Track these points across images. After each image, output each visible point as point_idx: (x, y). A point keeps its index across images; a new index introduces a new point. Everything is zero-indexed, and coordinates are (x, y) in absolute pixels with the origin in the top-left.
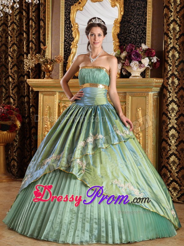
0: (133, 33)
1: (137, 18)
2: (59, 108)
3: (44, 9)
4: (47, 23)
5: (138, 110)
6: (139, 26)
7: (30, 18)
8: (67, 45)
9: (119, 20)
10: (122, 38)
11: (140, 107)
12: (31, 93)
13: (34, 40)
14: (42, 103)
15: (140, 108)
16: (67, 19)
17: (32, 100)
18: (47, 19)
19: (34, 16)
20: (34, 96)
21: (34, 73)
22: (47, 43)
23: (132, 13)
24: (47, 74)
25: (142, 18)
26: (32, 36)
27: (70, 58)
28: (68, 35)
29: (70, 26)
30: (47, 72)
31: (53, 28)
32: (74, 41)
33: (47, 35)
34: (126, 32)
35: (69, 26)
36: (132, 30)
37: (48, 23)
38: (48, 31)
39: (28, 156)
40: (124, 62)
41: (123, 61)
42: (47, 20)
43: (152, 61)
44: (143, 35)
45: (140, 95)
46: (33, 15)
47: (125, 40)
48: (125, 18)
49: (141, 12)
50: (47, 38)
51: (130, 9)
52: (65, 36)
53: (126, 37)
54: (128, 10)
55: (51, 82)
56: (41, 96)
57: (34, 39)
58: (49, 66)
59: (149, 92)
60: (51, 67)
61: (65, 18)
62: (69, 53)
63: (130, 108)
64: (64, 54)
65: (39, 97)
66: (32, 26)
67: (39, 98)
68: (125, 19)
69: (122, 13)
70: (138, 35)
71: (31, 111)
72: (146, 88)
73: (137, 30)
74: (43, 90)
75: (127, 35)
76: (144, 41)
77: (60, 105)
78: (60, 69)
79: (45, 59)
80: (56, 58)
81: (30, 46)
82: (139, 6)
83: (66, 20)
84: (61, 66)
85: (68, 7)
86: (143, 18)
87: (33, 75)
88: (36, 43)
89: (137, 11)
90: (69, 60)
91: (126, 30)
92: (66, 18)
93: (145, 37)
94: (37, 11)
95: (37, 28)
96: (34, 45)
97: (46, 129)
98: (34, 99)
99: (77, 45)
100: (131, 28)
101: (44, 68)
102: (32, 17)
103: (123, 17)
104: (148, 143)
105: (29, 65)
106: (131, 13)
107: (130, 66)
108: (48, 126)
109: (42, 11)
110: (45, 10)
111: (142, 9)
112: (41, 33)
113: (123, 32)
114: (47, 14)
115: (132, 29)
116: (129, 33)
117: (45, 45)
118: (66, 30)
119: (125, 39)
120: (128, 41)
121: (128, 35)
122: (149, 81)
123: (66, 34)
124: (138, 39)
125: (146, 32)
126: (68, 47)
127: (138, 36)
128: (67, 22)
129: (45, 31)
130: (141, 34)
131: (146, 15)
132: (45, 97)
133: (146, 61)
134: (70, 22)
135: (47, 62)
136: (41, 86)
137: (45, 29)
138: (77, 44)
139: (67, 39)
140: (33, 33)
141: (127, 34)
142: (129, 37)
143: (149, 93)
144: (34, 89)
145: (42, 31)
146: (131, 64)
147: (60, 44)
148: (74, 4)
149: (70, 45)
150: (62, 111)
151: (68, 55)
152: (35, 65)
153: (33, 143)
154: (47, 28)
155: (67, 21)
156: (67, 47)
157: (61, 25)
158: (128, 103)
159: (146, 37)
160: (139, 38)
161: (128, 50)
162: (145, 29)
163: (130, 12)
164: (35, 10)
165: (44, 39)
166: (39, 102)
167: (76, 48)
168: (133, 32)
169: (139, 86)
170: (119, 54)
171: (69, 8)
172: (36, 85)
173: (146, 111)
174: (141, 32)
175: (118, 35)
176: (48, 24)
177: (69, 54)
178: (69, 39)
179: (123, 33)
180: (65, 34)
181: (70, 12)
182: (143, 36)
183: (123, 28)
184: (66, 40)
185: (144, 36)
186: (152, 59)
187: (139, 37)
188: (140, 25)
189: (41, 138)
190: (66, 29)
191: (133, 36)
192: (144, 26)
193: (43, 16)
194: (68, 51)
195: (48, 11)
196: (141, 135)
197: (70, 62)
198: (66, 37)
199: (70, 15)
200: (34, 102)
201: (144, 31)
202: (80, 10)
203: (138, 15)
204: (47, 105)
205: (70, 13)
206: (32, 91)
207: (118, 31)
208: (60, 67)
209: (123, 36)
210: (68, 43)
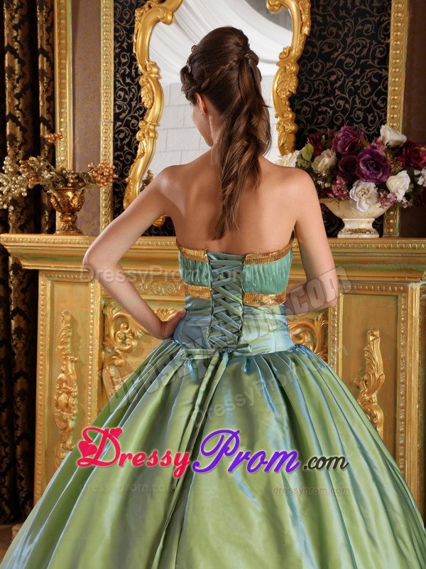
0: (343, 92)
1: (354, 46)
2: (104, 322)
3: (50, 19)
4: (60, 64)
5: (371, 338)
6: (362, 72)
7: (6, 44)
8: (122, 131)
9: (296, 52)
10: (305, 108)
11: (375, 329)
12: (11, 273)
13: (18, 113)
14: (49, 307)
15: (377, 333)
16: (123, 50)
17: (16, 296)
18: (60, 49)
19: (16, 41)
20: (21, 283)
21: (22, 214)
22: (61, 122)
23: (339, 28)
24: (65, 218)
25: (371, 43)
26: (13, 101)
27: (136, 171)
28: (125, 100)
29: (133, 71)
30: (63, 214)
31: (76, 77)
32: (149, 118)
33: (61, 98)
34: (317, 91)
35: (128, 71)
36: (339, 83)
37: (63, 61)
38: (62, 86)
39: (5, 459)
40: (326, 185)
41: (325, 180)
42: (60, 53)
43: (420, 182)
44: (375, 99)
45: (375, 290)
46: (16, 38)
47: (314, 116)
48: (314, 46)
49: (369, 26)
50: (61, 108)
51: (331, 16)
52: (117, 103)
53: (319, 106)
54: (325, 19)
55: (79, 243)
56: (44, 285)
57: (21, 110)
58: (70, 194)
59: (409, 282)
60: (76, 199)
61: (115, 48)
62: (130, 153)
63: (341, 330)
64: (115, 158)
65: (41, 287)
66: (11, 70)
67: (40, 292)
68: (315, 50)
69: (306, 30)
70: (360, 98)
71: (13, 328)
72: (400, 270)
73: (355, 82)
74: (52, 266)
75: (319, 99)
76: (380, 118)
77: (108, 312)
78: (103, 204)
79: (57, 173)
80: (92, 168)
81: (8, 132)
82: (363, 7)
83: (120, 52)
84: (105, 192)
85: (126, 14)
86: (374, 43)
87: (19, 219)
88: (26, 122)
89: (356, 22)
90: (131, 176)
91: (317, 83)
92: (120, 47)
93: (382, 106)
94: (26, 24)
95: (28, 76)
96: (21, 130)
97: (64, 385)
98: (23, 291)
99: (155, 132)
100: (333, 78)
101: (56, 200)
102: (12, 42)
103: (309, 42)
104: (404, 445)
105: (9, 191)
106: (334, 30)
107: (347, 197)
108: (68, 377)
109: (42, 26)
110: (50, 21)
111: (373, 16)
112: (41, 94)
113: (306, 90)
114: (60, 34)
115: (338, 79)
116: (327, 94)
117: (52, 130)
118: (118, 85)
119: (315, 110)
120: (323, 119)
121: (324, 100)
122: (414, 248)
123: (120, 97)
124: (359, 112)
125: (386, 88)
126: (126, 137)
127: (357, 101)
128: (123, 60)
129: (51, 86)
130: (366, 96)
131: (389, 36)
132: (58, 287)
133: (399, 184)
134: (133, 59)
135: (66, 182)
136: (46, 255)
137: (52, 80)
138: (155, 126)
139: (124, 111)
140: (17, 91)
141: (321, 95)
142: (326, 104)
143: (410, 286)
144: (23, 263)
145: (43, 86)
146: (352, 192)
147: (102, 128)
148: (144, 4)
149: (135, 132)
150: (112, 332)
151: (128, 160)
152: (28, 190)
153: (20, 420)
154: (60, 79)
155: (124, 57)
156: (122, 136)
157: (102, 68)
158: (334, 315)
159: (386, 106)
160: (360, 109)
161: (341, 146)
162: (383, 80)
163: (332, 25)
164: (21, 22)
165: (51, 110)
166: (40, 302)
167: (155, 138)
168: (341, 88)
169: (377, 262)
170: (308, 158)
171: (127, 17)
172: (30, 252)
173: (396, 341)
174: (369, 89)
175: (292, 99)
176: (62, 67)
177: (129, 157)
178: (129, 113)
179: (307, 95)
180: (116, 97)
181: (134, 28)
182: (375, 103)
183: (306, 79)
184: (120, 114)
185: (379, 102)
186: (419, 176)
187: (360, 106)
188: (364, 67)
189: (46, 411)
190: (119, 81)
191: (342, 103)
192: (381, 69)
193: (47, 40)
194: (126, 148)
195: (59, 24)
196: (379, 417)
197: (135, 182)
198: (120, 107)
199: (131, 38)
200: (23, 300)
201: (381, 87)
202: (165, 23)
203: (360, 34)
204: (67, 313)
205: (131, 31)
206: (17, 267)
207: (292, 85)
208: (103, 196)
209: (307, 104)
210: (127, 124)
